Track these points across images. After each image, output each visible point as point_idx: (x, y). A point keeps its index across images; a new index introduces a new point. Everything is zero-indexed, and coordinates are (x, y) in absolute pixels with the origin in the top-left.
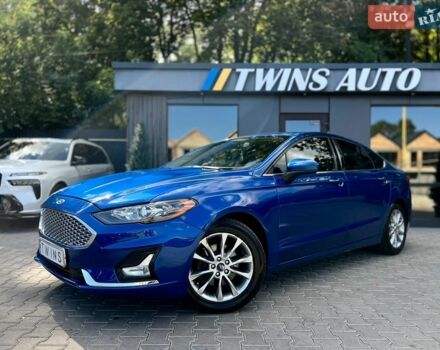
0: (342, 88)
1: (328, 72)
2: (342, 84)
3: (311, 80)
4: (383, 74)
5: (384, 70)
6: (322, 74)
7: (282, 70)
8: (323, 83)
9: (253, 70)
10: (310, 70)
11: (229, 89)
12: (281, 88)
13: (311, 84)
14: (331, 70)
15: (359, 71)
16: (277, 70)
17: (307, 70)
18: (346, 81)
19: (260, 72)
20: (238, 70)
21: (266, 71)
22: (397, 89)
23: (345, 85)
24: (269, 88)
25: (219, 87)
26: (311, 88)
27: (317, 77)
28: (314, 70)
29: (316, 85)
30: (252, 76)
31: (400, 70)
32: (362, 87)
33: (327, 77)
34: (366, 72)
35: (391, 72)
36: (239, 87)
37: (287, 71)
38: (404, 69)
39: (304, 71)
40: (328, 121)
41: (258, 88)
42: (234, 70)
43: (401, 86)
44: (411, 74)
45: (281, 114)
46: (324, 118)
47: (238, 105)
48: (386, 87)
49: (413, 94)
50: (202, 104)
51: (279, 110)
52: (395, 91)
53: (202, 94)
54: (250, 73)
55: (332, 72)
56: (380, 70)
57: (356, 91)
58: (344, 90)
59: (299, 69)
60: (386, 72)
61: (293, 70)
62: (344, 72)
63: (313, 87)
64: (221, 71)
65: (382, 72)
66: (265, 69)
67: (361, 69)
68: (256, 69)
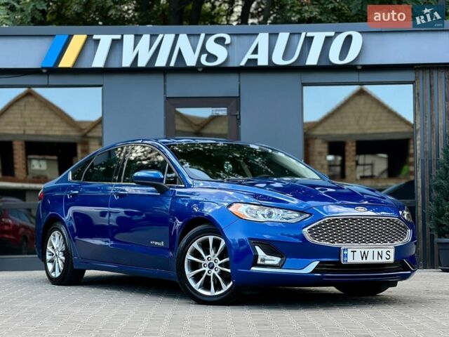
0: (249, 60)
1: (228, 39)
2: (249, 56)
3: (203, 50)
4: (309, 40)
5: (309, 34)
6: (220, 41)
7: (160, 36)
8: (221, 54)
9: (119, 37)
10: (203, 36)
11: (83, 65)
12: (161, 62)
13: (204, 57)
14: (232, 35)
15: (273, 36)
16: (154, 36)
18: (255, 51)
19: (129, 39)
20: (95, 37)
21: (138, 37)
22: (330, 62)
23: (254, 57)
24: (142, 63)
25: (67, 62)
26: (204, 61)
27: (212, 47)
28: (208, 36)
29: (212, 57)
30: (116, 44)
31: (332, 34)
32: (278, 60)
33: (227, 46)
34: (283, 38)
36: (99, 62)
37: (169, 39)
38: (337, 33)
39: (194, 37)
41: (126, 63)
42: (90, 36)
43: (334, 58)
45: (167, 98)
47: (102, 86)
48: (312, 60)
49: (359, 68)
50: (46, 83)
51: (165, 93)
52: (328, 64)
53: (44, 71)
54: (114, 41)
55: (235, 38)
56: (303, 35)
57: (271, 65)
58: (252, 65)
59: (185, 35)
60: (312, 38)
61: (177, 36)
62: (253, 37)
63: (207, 60)
64: (70, 37)
65: (306, 38)
66: (135, 35)
67: (278, 34)
68: (122, 36)
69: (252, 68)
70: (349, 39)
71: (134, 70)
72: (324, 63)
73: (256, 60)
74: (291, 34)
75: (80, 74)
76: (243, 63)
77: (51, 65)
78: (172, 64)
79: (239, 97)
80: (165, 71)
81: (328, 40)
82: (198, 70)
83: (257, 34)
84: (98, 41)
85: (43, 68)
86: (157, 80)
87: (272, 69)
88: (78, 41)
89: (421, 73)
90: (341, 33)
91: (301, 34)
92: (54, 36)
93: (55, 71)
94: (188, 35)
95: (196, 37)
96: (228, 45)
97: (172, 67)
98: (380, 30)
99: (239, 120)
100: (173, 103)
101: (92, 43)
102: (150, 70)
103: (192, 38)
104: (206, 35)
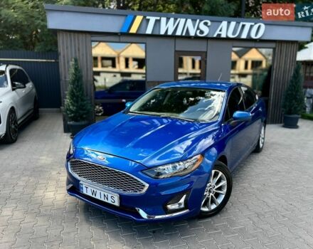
0: (218, 35)
1: (209, 23)
2: (218, 32)
3: (198, 28)
5: (244, 23)
6: (206, 24)
7: (179, 19)
8: (206, 31)
9: (159, 18)
10: (198, 21)
11: (141, 32)
12: (179, 33)
13: (198, 31)
14: (211, 21)
15: (229, 23)
16: (175, 19)
17: (196, 20)
18: (220, 31)
19: (164, 20)
20: (148, 17)
21: (168, 19)
23: (220, 33)
24: (170, 33)
25: (133, 30)
26: (198, 34)
27: (202, 27)
28: (201, 21)
29: (202, 32)
30: (158, 22)
31: (253, 24)
33: (208, 26)
34: (233, 24)
35: (248, 25)
36: (149, 31)
37: (183, 21)
38: (255, 24)
39: (194, 21)
40: (206, 57)
41: (162, 32)
42: (145, 17)
44: (259, 27)
45: (175, 51)
46: (204, 55)
47: (145, 43)
48: (244, 36)
50: (119, 41)
51: (175, 48)
53: (119, 34)
54: (156, 20)
55: (213, 23)
56: (241, 24)
60: (245, 25)
62: (219, 23)
63: (200, 33)
64: (135, 17)
68: (161, 18)
69: (219, 38)
71: (166, 36)
72: (249, 38)
73: (221, 35)
74: (236, 23)
75: (140, 37)
76: (215, 36)
78: (184, 34)
79: (206, 52)
83: (221, 22)
84: (149, 20)
88: (139, 19)
89: (278, 44)
90: (257, 23)
92: (127, 15)
93: (128, 34)
99: (206, 62)
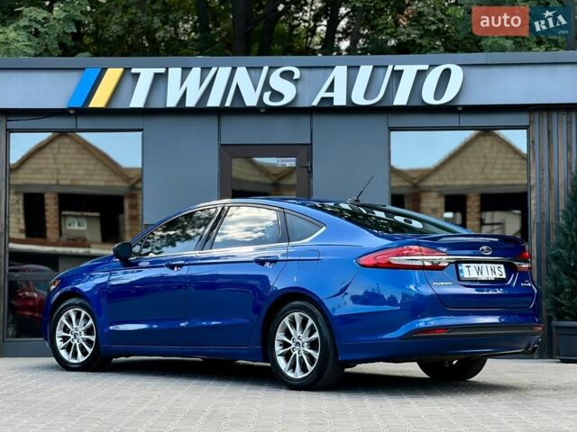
0: (323, 99)
2: (323, 94)
3: (267, 86)
4: (397, 75)
5: (397, 68)
7: (214, 70)
8: (288, 92)
9: (162, 70)
10: (266, 69)
11: (119, 105)
12: (214, 101)
13: (267, 95)
14: (302, 68)
15: (352, 70)
16: (205, 70)
17: (260, 69)
18: (331, 88)
19: (175, 73)
20: (134, 70)
21: (186, 70)
22: (423, 101)
23: (329, 95)
24: (191, 102)
25: (99, 101)
26: (267, 100)
27: (277, 82)
28: (272, 69)
29: (277, 95)
30: (160, 79)
31: (426, 67)
32: (359, 99)
33: (296, 82)
34: (365, 72)
36: (138, 101)
37: (224, 73)
39: (256, 71)
40: (311, 160)
42: (127, 70)
43: (428, 97)
45: (223, 146)
47: (142, 131)
48: (401, 99)
49: (460, 109)
50: (74, 127)
51: (219, 139)
52: (420, 104)
53: (72, 112)
54: (156, 75)
55: (306, 72)
56: (390, 68)
57: (350, 105)
58: (326, 105)
59: (245, 69)
60: (402, 71)
61: (234, 69)
62: (328, 71)
63: (271, 98)
64: (104, 70)
65: (394, 71)
66: (182, 68)
67: (359, 67)
68: (167, 69)
69: (327, 108)
70: (447, 73)
71: (181, 111)
72: (415, 103)
73: (331, 99)
74: (374, 67)
75: (116, 116)
76: (315, 103)
77: (79, 105)
78: (228, 104)
79: (311, 144)
80: (220, 112)
81: (421, 75)
82: (260, 111)
83: (333, 67)
84: (137, 75)
85: (70, 108)
86: (210, 124)
87: (351, 110)
88: (113, 75)
89: (536, 115)
90: (438, 65)
91: (387, 66)
92: (84, 69)
93: (85, 112)
94: (247, 68)
95: (258, 71)
96: (297, 80)
97: (227, 107)
98: (485, 62)
99: (310, 172)
100: (229, 152)
101: (130, 78)
102: (201, 111)
103: (253, 72)
104: (270, 68)
